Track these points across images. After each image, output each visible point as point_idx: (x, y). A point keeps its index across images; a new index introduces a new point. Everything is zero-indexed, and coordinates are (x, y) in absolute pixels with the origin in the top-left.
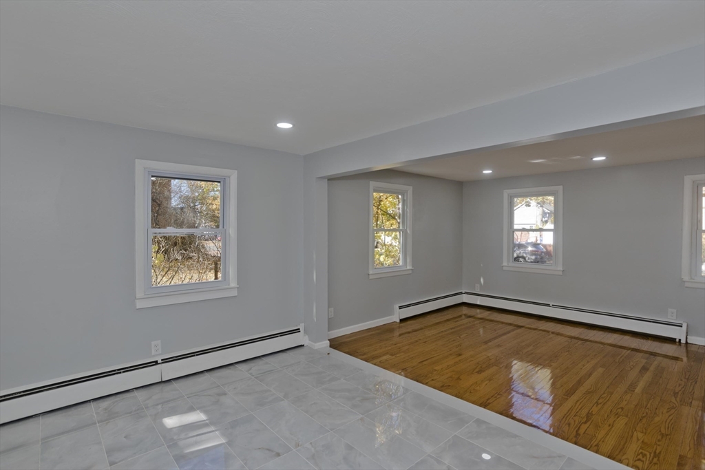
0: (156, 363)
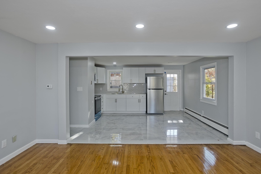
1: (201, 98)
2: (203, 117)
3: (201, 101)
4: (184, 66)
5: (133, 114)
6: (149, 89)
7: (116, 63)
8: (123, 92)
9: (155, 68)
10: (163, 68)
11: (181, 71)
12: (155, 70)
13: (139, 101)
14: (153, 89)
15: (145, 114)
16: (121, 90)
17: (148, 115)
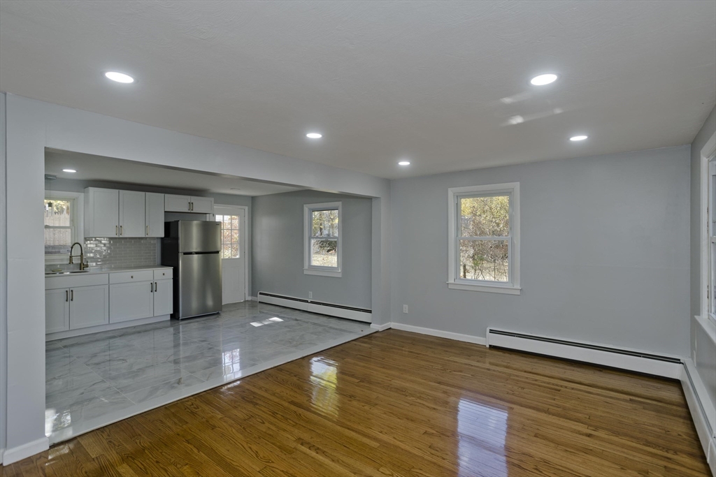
0: (307, 301)
1: (306, 266)
2: (312, 302)
3: (305, 272)
4: (253, 198)
5: (135, 327)
6: (185, 254)
7: (75, 171)
8: (82, 267)
9: (192, 197)
10: (212, 199)
11: (247, 208)
12: (191, 204)
13: (153, 288)
14: (197, 253)
15: (169, 323)
16: (76, 261)
17: (181, 323)
